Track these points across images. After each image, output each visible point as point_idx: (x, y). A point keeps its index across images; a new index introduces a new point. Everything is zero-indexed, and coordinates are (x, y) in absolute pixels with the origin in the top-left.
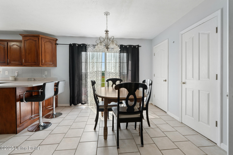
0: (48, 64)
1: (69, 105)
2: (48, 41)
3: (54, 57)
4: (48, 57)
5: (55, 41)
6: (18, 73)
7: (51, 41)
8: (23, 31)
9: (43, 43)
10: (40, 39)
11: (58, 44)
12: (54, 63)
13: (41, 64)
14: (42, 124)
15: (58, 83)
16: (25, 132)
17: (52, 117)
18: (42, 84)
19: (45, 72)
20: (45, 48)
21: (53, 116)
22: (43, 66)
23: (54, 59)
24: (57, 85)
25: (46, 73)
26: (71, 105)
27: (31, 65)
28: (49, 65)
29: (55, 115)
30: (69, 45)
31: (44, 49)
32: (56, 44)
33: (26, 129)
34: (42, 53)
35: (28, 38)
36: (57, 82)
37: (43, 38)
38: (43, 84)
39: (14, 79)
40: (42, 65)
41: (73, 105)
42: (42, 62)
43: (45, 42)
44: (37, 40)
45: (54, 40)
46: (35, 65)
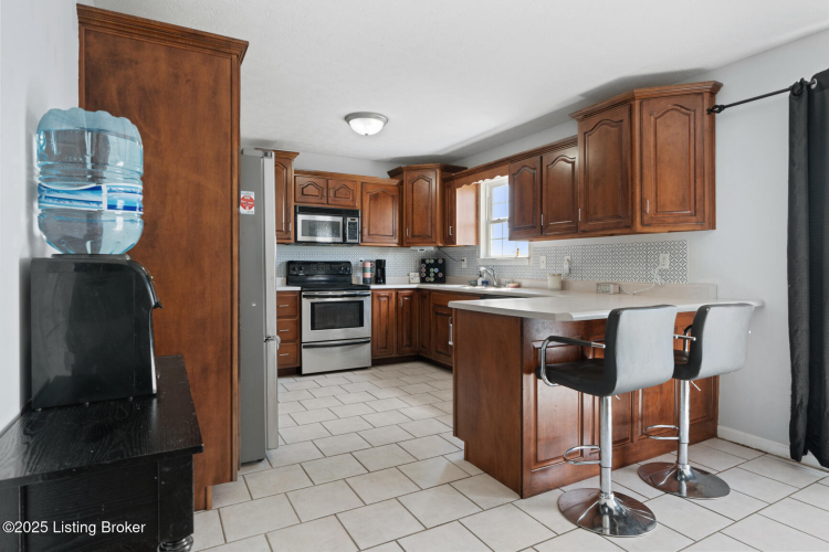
0: (671, 220)
1: (785, 450)
2: (670, 106)
3: (698, 180)
4: (671, 186)
5: (707, 96)
6: (570, 262)
7: (685, 102)
8: (582, 98)
9: (649, 121)
10: (637, 108)
11: (722, 108)
12: (700, 210)
13: (638, 219)
14: (612, 503)
15: (702, 313)
16: (546, 506)
17: (672, 488)
18: (605, 314)
19: (662, 256)
20: (656, 145)
21: (680, 485)
22: (646, 229)
23: (699, 191)
24: (693, 324)
25: (665, 261)
26: (796, 455)
27: (603, 229)
28: (675, 224)
29: (687, 480)
30: (792, 89)
31: (652, 149)
32: (715, 110)
33: (553, 495)
34: (645, 171)
35: (596, 119)
36: (695, 307)
37: (648, 99)
38: (611, 314)
39: (558, 285)
40: (642, 224)
41: (810, 458)
42: (643, 210)
43: (656, 119)
44: (625, 117)
45: (701, 94)
46: (616, 228)
